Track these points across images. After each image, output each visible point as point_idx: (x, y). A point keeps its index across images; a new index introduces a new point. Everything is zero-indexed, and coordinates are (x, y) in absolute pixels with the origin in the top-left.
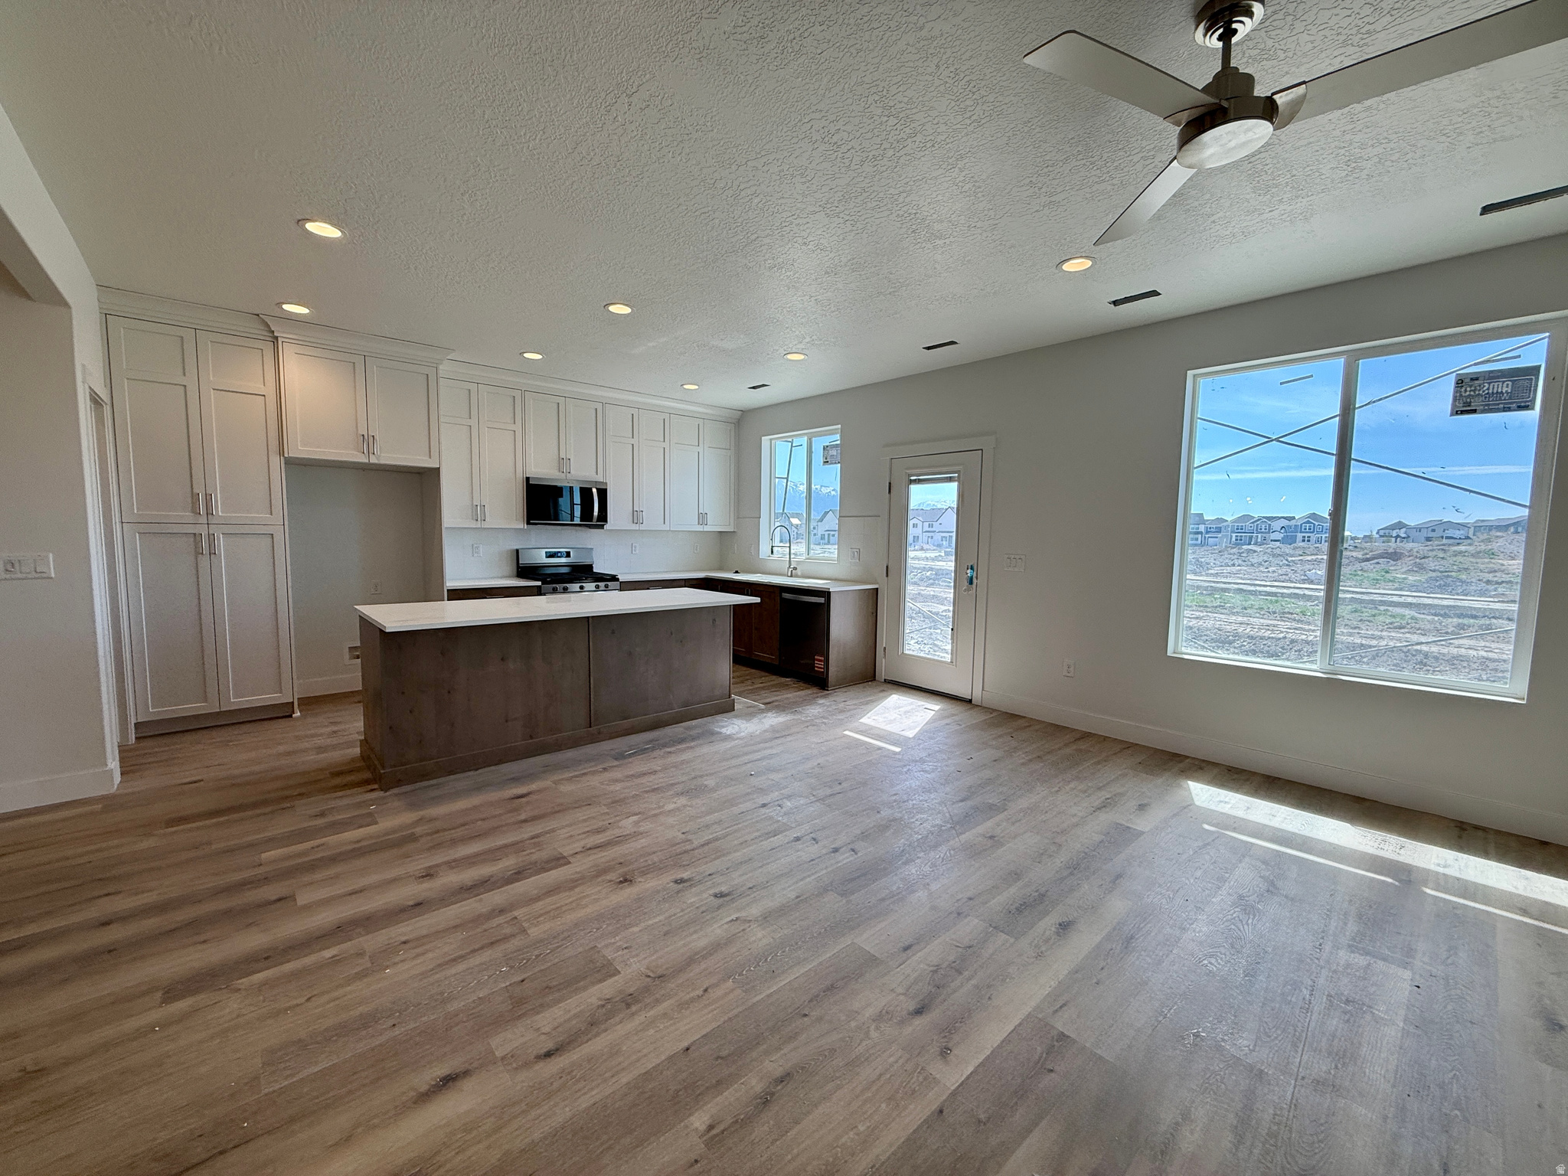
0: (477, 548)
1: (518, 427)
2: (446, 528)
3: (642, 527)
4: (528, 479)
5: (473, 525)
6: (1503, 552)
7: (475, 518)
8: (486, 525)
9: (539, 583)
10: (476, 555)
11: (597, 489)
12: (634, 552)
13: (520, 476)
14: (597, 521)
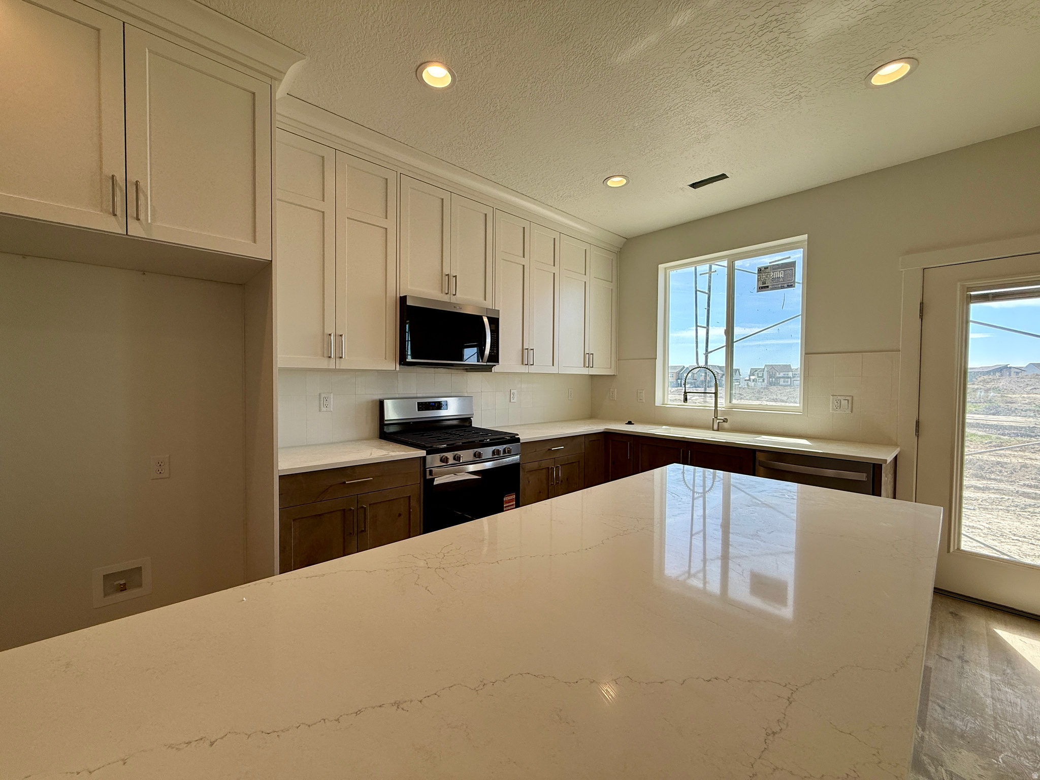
0: (326, 399)
1: (391, 224)
2: (281, 369)
3: (532, 369)
4: (403, 299)
5: (324, 364)
6: (1006, 389)
7: (326, 355)
8: (343, 365)
9: (422, 453)
10: (324, 409)
11: (488, 318)
12: (512, 400)
13: (393, 294)
14: (488, 362)
